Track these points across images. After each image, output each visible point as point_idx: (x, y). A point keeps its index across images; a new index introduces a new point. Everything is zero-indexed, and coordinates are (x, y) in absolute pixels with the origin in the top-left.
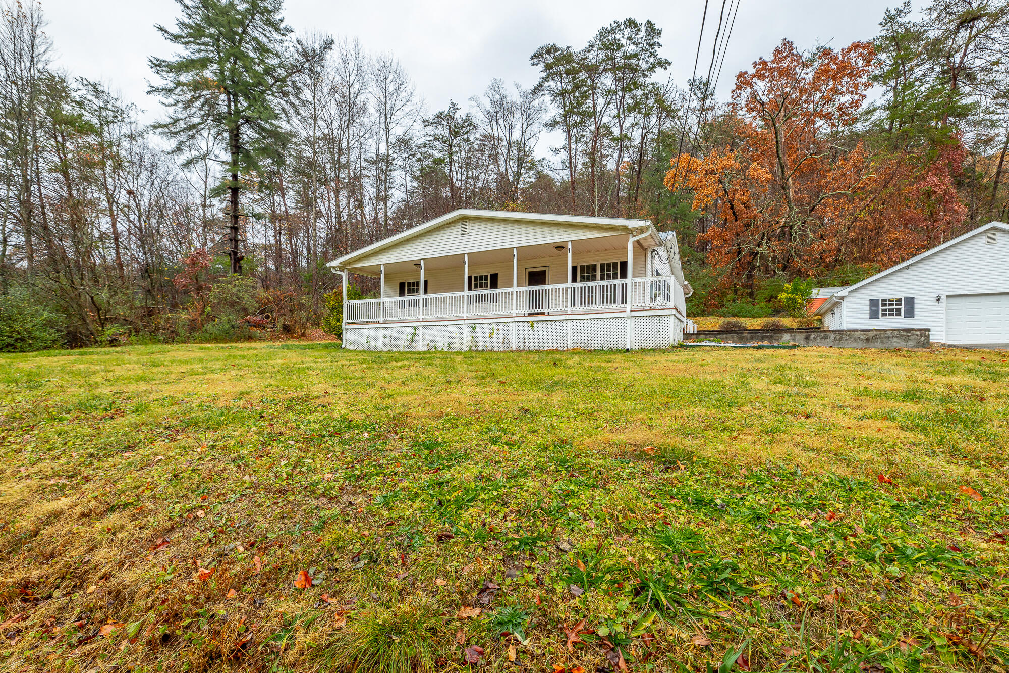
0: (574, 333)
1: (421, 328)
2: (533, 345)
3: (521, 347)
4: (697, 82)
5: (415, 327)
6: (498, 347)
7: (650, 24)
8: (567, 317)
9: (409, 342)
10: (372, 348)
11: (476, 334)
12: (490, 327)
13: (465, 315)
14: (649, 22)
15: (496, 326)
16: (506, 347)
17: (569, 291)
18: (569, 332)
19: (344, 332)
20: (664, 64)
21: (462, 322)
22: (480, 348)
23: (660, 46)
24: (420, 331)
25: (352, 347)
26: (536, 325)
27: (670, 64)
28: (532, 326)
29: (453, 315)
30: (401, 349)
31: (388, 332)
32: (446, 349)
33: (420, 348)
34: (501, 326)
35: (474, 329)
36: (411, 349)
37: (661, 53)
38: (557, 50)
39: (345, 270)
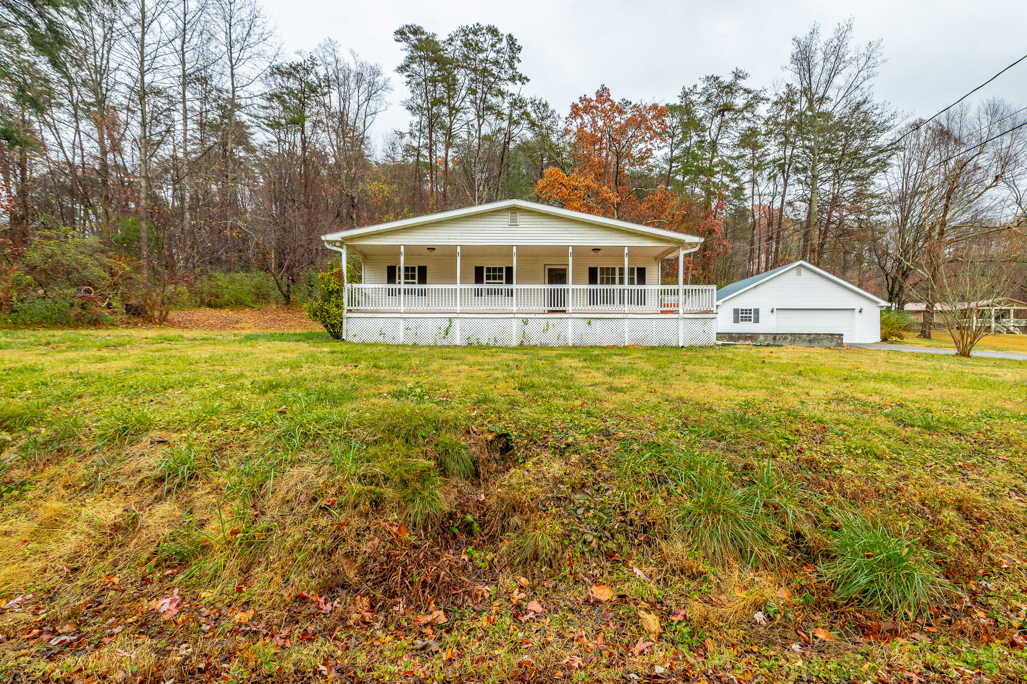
0: (631, 331)
1: (457, 321)
2: (589, 341)
3: (578, 343)
4: (537, 102)
5: (450, 319)
6: (553, 342)
7: (511, 40)
8: (625, 316)
9: (443, 334)
10: (389, 341)
11: (528, 329)
12: (543, 323)
13: (515, 309)
15: (551, 322)
16: (562, 343)
17: (626, 292)
18: (626, 330)
19: (345, 321)
20: (523, 79)
21: (512, 316)
22: (532, 343)
23: (519, 61)
24: (457, 324)
25: (357, 340)
26: (593, 322)
27: (528, 80)
28: (589, 323)
29: (499, 308)
30: (432, 342)
31: (412, 324)
32: (491, 343)
33: (458, 343)
34: (556, 322)
35: (526, 323)
36: (445, 342)
38: (423, 33)
39: (345, 247)
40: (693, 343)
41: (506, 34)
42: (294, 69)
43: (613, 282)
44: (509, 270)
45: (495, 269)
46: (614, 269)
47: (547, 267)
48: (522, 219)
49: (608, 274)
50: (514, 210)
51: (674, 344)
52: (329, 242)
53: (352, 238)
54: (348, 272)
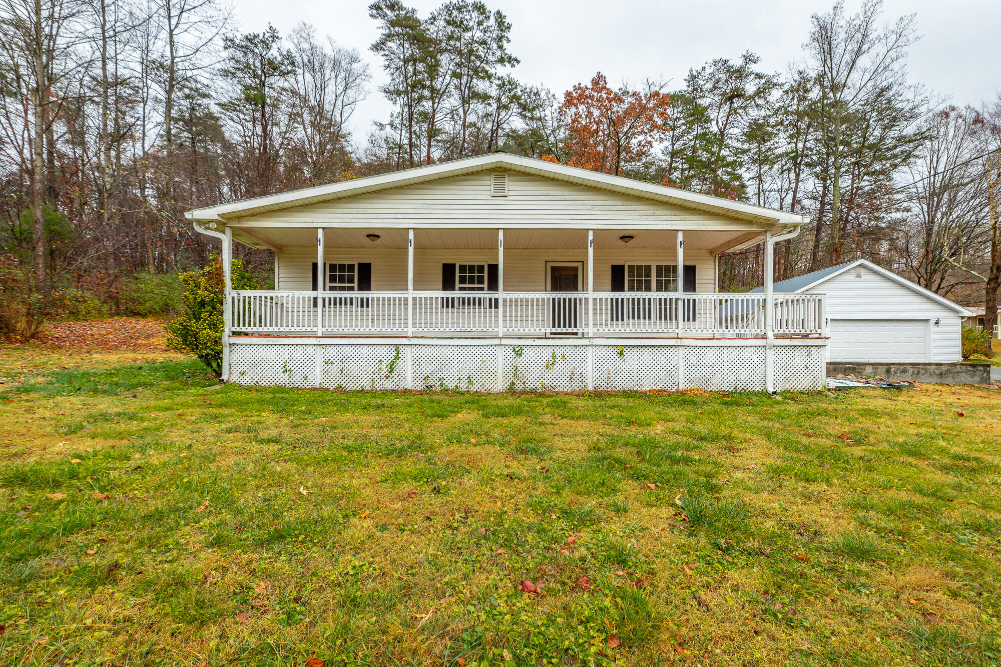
0: (689, 366)
1: (408, 350)
2: (621, 382)
3: (603, 386)
4: (528, 90)
5: (397, 347)
6: (563, 384)
7: (499, 16)
8: (679, 342)
9: (385, 371)
10: (300, 383)
11: (522, 363)
12: (547, 354)
13: (501, 331)
14: (498, 12)
15: (559, 352)
16: (576, 386)
17: (680, 303)
18: (681, 365)
19: (226, 351)
20: (512, 61)
21: (497, 342)
22: (530, 386)
23: (509, 41)
24: (408, 355)
25: (246, 381)
26: (627, 352)
27: (518, 62)
28: (621, 354)
29: (477, 329)
30: (366, 384)
31: (335, 354)
32: (463, 387)
33: (409, 384)
34: (567, 352)
35: (518, 354)
36: (389, 385)
37: (510, 49)
38: (401, 8)
39: (228, 231)
40: (789, 386)
41: (494, 11)
42: (250, 41)
43: (648, 289)
44: (493, 269)
45: (472, 268)
46: (648, 268)
47: (550, 265)
48: (512, 187)
49: (639, 275)
50: (500, 171)
51: (758, 387)
52: (200, 222)
53: (239, 216)
54: (233, 271)
